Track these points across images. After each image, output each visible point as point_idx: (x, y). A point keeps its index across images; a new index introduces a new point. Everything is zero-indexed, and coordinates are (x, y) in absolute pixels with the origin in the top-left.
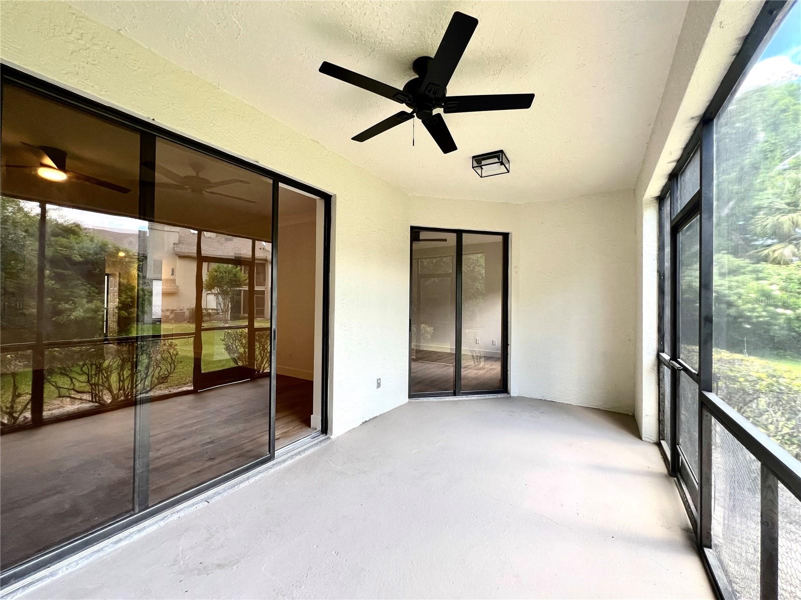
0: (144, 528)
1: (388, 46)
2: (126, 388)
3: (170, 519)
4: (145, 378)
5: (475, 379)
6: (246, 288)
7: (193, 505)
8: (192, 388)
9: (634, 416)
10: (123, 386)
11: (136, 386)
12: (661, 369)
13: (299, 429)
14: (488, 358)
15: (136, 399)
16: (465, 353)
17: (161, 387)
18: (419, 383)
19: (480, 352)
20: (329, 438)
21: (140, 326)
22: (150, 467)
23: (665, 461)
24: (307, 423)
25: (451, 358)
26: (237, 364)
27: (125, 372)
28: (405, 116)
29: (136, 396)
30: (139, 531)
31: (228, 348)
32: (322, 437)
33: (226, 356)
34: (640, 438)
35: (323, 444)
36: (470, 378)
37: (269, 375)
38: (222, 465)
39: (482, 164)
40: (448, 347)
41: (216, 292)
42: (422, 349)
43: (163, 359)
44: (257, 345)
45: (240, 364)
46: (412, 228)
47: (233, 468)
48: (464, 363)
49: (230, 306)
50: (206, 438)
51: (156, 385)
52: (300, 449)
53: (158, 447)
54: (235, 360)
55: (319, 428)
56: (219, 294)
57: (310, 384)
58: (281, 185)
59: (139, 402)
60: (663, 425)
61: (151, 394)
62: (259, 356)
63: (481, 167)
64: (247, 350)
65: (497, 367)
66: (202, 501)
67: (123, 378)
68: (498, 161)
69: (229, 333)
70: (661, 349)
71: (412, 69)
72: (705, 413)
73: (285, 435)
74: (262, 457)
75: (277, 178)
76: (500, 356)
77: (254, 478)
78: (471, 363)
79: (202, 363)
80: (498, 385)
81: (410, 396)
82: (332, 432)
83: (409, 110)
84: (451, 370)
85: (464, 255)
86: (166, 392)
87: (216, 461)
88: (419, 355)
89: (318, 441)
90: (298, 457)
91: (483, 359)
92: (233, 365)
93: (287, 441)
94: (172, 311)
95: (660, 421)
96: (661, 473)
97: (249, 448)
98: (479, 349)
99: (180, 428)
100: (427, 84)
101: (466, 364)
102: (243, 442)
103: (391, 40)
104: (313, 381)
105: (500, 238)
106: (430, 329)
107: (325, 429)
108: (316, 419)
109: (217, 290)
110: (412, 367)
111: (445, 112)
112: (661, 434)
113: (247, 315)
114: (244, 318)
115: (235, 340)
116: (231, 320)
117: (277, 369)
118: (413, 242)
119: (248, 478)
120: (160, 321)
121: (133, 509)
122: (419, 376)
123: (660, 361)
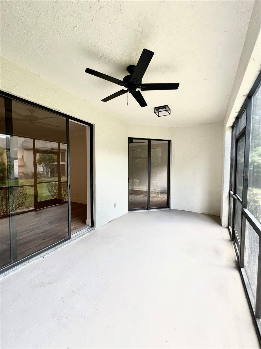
0: (16, 269)
1: (116, 60)
2: (4, 209)
3: (27, 265)
4: (13, 204)
5: (156, 202)
6: (56, 163)
7: (37, 259)
8: (34, 209)
9: (220, 217)
10: (3, 208)
11: (9, 208)
12: (230, 198)
13: (81, 225)
14: (162, 193)
15: (9, 214)
16: (152, 191)
17: (20, 208)
18: (133, 204)
19: (159, 190)
20: (94, 229)
21: (9, 181)
22: (17, 244)
23: (230, 234)
24: (85, 223)
25: (146, 193)
26: (54, 197)
27: (3, 202)
28: (124, 92)
29: (9, 213)
30: (14, 270)
31: (49, 191)
32: (91, 229)
33: (48, 194)
34: (221, 225)
35: (92, 232)
36: (154, 201)
37: (68, 202)
38: (49, 242)
39: (159, 111)
40: (144, 188)
41: (43, 165)
42: (134, 189)
43: (20, 196)
44: (62, 189)
45: (55, 197)
46: (129, 138)
47: (53, 243)
48: (151, 195)
49: (49, 171)
50: (41, 231)
51: (18, 208)
52: (82, 234)
53: (20, 235)
54: (52, 196)
55: (90, 225)
56: (45, 166)
57: (86, 205)
58: (70, 120)
59: (11, 216)
60: (230, 220)
61: (16, 211)
62: (63, 194)
63: (158, 112)
64: (58, 191)
65: (165, 197)
66: (41, 257)
67: (3, 205)
68: (165, 110)
69: (49, 184)
70: (230, 190)
71: (127, 71)
72: (244, 217)
73: (75, 228)
74: (66, 237)
75: (68, 117)
76: (166, 192)
77: (63, 247)
78: (155, 195)
79: (38, 197)
80: (166, 205)
81: (129, 210)
82: (95, 226)
83: (126, 89)
84: (146, 198)
85: (152, 149)
86: (23, 210)
87: (46, 240)
88: (133, 192)
89: (89, 230)
90: (81, 237)
91: (160, 193)
92: (51, 198)
93: (76, 231)
94: (23, 173)
95: (229, 219)
96: (228, 239)
97: (60, 234)
98: (158, 189)
99: (30, 226)
100: (133, 78)
101: (153, 196)
102: (57, 232)
103: (117, 58)
104: (87, 205)
105: (167, 142)
106: (138, 181)
107: (92, 225)
108: (89, 221)
109: (44, 165)
110: (129, 197)
111: (141, 90)
112: (229, 224)
113: (57, 175)
114: (56, 176)
115: (53, 187)
116: (50, 177)
117: (71, 199)
118: (130, 143)
119: (60, 247)
120: (18, 178)
121: (11, 262)
122: (133, 201)
123: (230, 194)
